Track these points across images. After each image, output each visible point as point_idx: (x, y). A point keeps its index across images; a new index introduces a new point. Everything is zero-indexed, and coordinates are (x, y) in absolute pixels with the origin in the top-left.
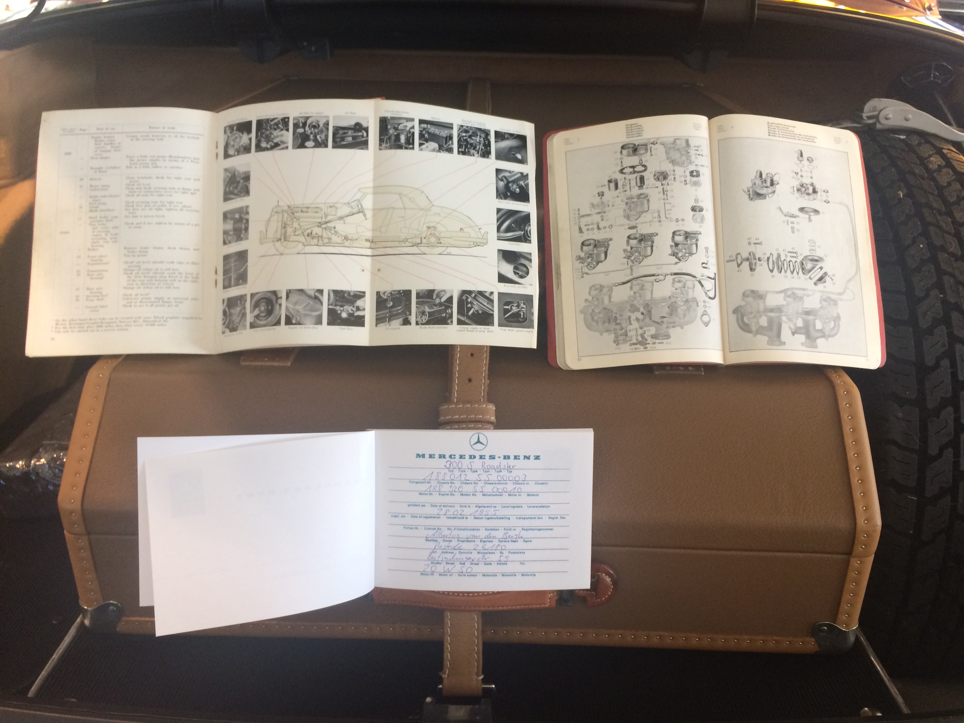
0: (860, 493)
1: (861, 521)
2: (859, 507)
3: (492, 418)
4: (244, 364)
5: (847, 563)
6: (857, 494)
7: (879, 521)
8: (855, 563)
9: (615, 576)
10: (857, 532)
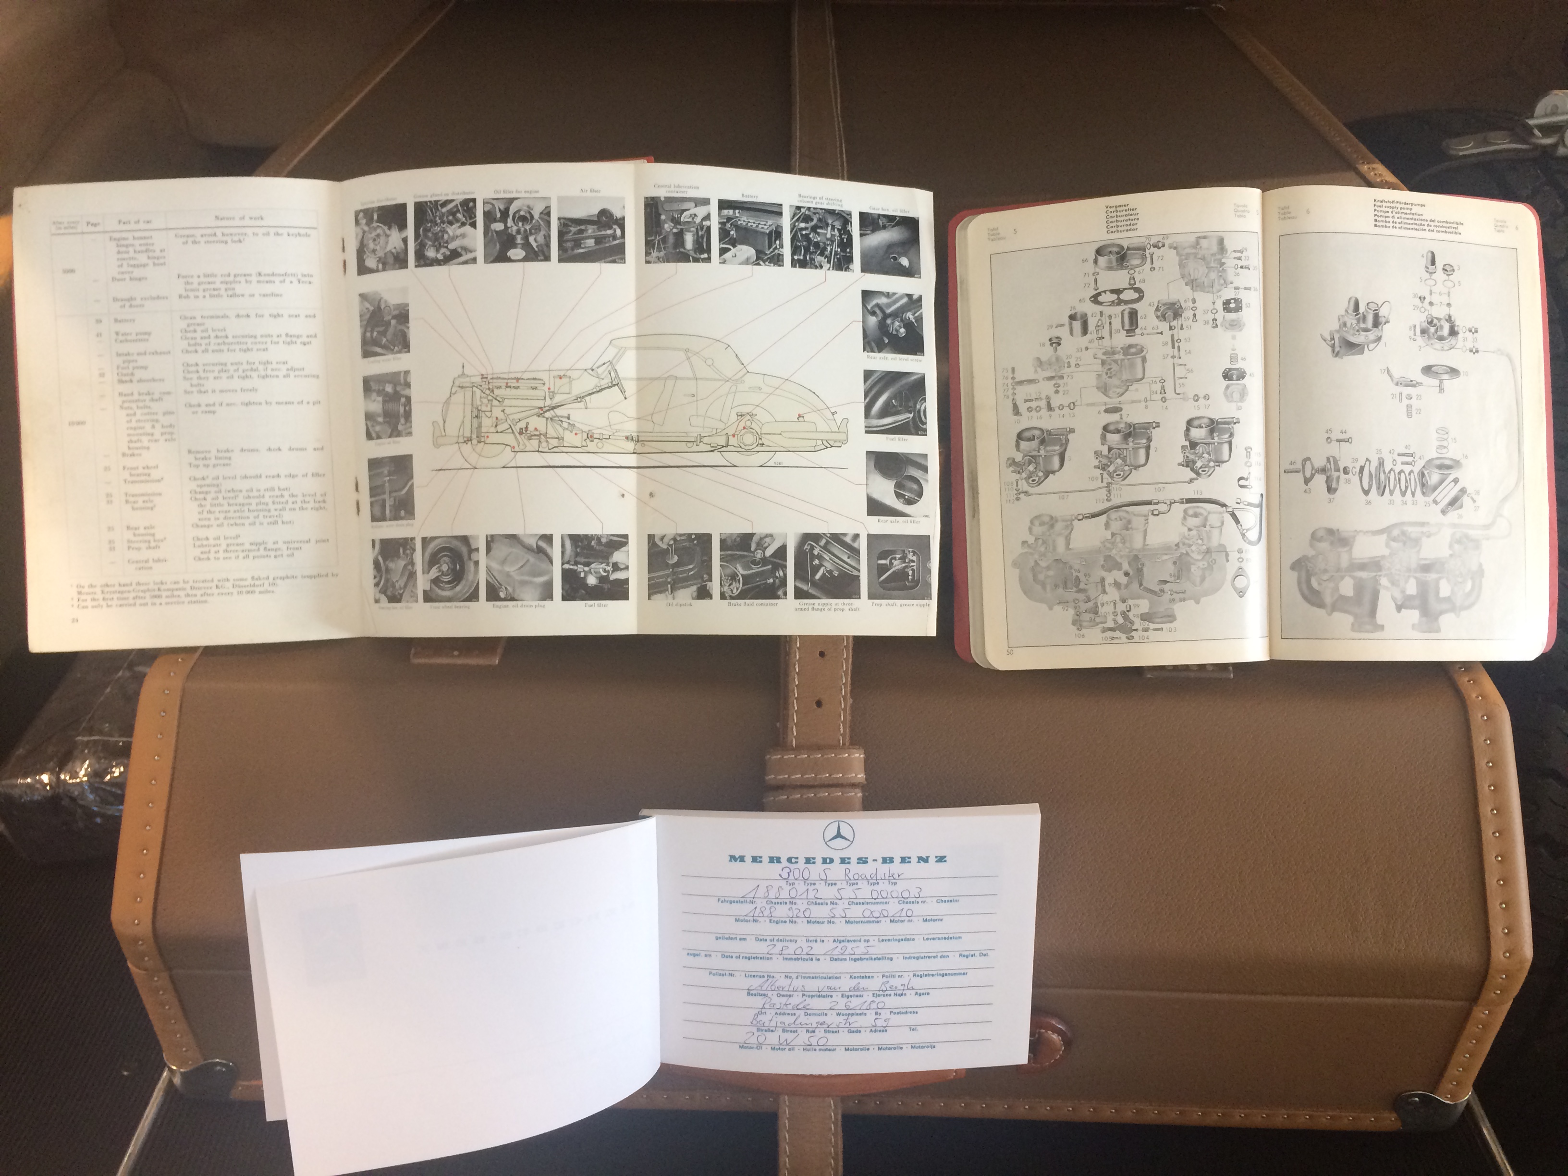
0: (1501, 904)
1: (1498, 954)
2: (1498, 930)
3: (859, 776)
4: (416, 661)
5: (1466, 1015)
6: (1495, 906)
7: (1528, 951)
8: (1480, 1013)
9: (1069, 1034)
10: (1491, 971)
